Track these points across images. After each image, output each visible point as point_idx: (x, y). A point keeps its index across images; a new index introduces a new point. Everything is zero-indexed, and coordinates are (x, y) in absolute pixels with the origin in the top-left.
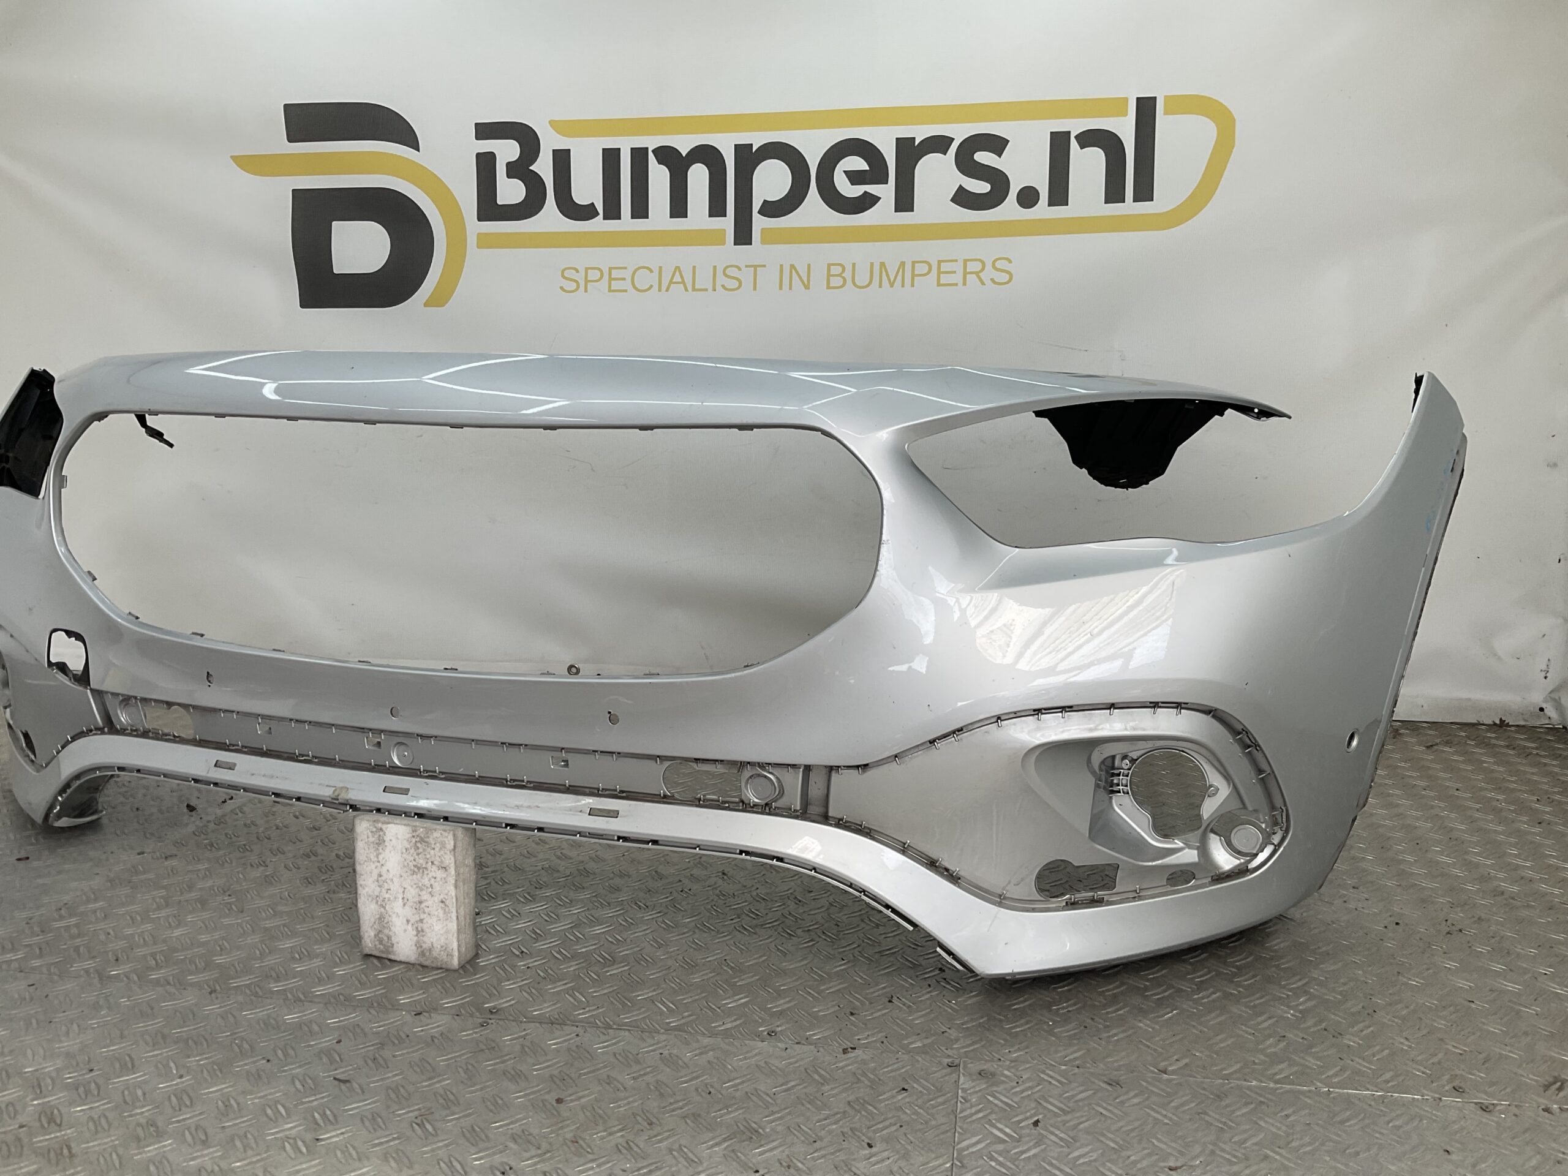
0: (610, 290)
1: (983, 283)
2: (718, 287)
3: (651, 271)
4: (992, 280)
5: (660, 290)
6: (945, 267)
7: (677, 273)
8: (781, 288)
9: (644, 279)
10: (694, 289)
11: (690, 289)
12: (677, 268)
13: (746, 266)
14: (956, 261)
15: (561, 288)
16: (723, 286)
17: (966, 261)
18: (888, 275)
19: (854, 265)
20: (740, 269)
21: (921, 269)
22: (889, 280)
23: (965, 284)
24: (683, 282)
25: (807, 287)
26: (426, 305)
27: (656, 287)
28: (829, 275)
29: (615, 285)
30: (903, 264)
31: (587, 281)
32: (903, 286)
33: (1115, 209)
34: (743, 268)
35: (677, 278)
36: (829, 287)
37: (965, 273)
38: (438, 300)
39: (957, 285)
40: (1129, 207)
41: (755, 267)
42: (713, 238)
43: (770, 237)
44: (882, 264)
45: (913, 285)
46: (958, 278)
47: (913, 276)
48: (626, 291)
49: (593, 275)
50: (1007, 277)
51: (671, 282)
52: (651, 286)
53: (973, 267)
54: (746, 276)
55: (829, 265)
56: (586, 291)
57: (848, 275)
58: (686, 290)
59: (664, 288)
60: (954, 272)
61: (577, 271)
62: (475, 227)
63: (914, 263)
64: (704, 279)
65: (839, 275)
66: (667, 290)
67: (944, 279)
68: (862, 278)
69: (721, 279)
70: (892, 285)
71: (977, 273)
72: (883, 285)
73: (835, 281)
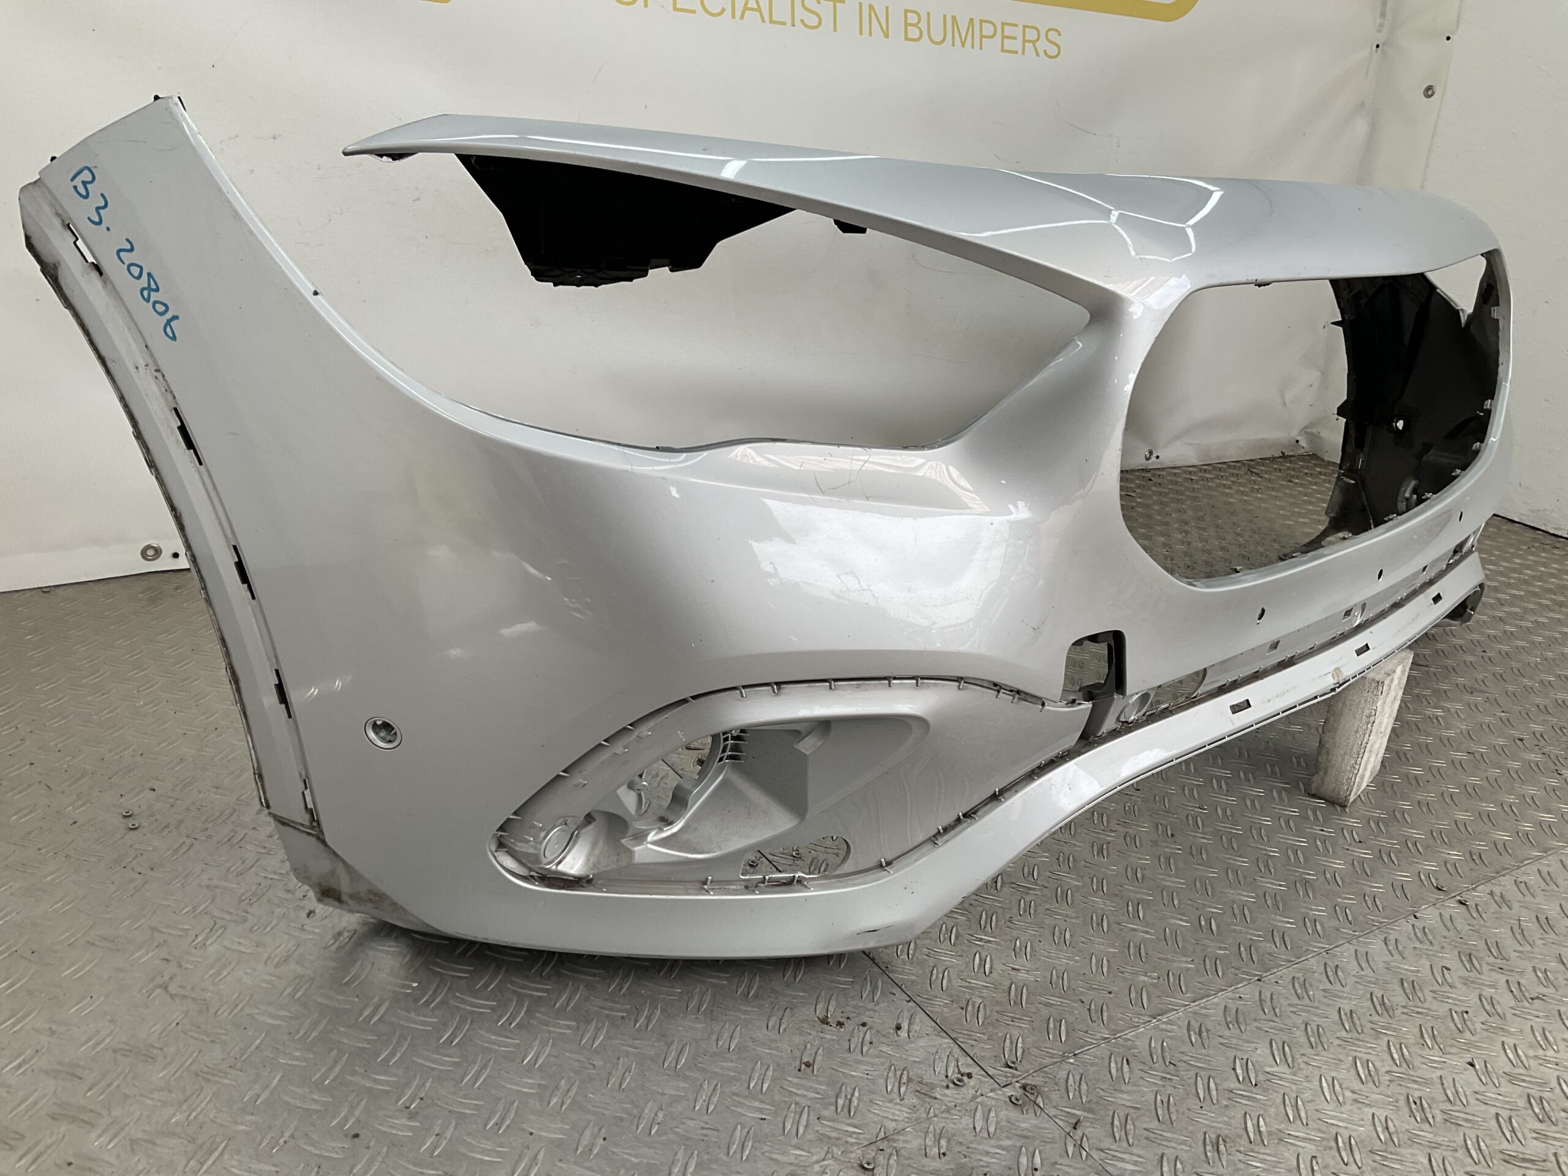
0: (676, 9)
1: (1038, 55)
2: (797, 22)
4: (1045, 52)
5: (734, 17)
6: (1008, 31)
8: (861, 33)
10: (772, 21)
11: (767, 18)
14: (1016, 25)
16: (802, 21)
17: (1024, 27)
18: (959, 32)
19: (929, 16)
21: (988, 29)
22: (961, 38)
23: (1023, 53)
24: (759, 10)
25: (887, 36)
27: (728, 12)
28: (907, 24)
30: (972, 20)
32: (973, 47)
35: (752, 3)
36: (907, 38)
37: (1025, 41)
44: (954, 18)
45: (981, 48)
46: (1017, 45)
47: (982, 37)
48: (694, 12)
50: (1057, 50)
52: (723, 10)
53: (1030, 34)
54: (827, 11)
55: (906, 11)
56: (646, 5)
57: (923, 25)
58: (763, 21)
59: (738, 14)
60: (1015, 38)
63: (982, 21)
65: (916, 25)
66: (742, 17)
67: (1007, 45)
68: (937, 32)
69: (800, 12)
70: (963, 46)
71: (1034, 42)
72: (956, 43)
73: (913, 33)
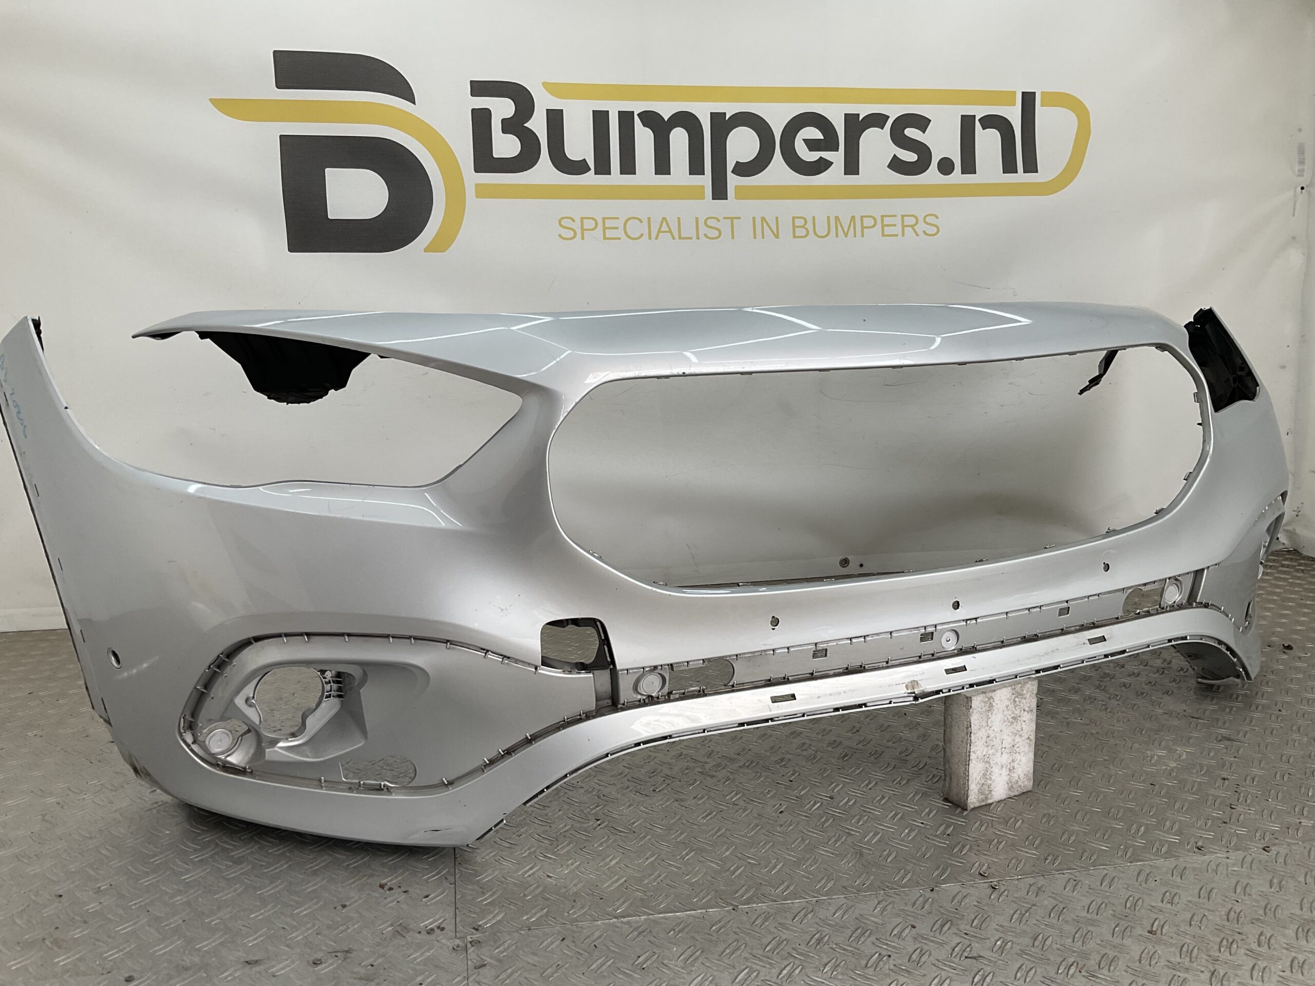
0: (605, 238)
1: (917, 235)
2: (701, 236)
3: (641, 222)
4: (924, 232)
5: (650, 238)
6: (887, 221)
7: (664, 224)
8: (755, 237)
9: (635, 229)
10: (680, 238)
11: (676, 236)
12: (664, 219)
13: (725, 218)
14: (895, 216)
15: (560, 236)
16: (705, 235)
17: (903, 216)
18: (842, 227)
19: (814, 218)
20: (719, 221)
21: (868, 222)
22: (843, 230)
23: (903, 235)
24: (670, 231)
25: (777, 236)
26: (425, 251)
27: (646, 236)
28: (794, 227)
29: (609, 233)
30: (853, 218)
31: (583, 230)
32: (855, 236)
33: (1010, 178)
34: (721, 219)
35: (665, 228)
36: (795, 237)
37: (903, 226)
38: (440, 245)
39: (897, 235)
40: (1020, 176)
41: (732, 219)
42: (694, 193)
43: (743, 193)
44: (837, 218)
45: (863, 236)
46: (898, 230)
47: (863, 227)
48: (619, 239)
49: (589, 224)
50: (935, 230)
51: (659, 231)
52: (642, 235)
53: (910, 221)
54: (725, 226)
55: (794, 218)
56: (583, 238)
57: (809, 226)
58: (674, 238)
59: (653, 235)
60: (895, 225)
61: (574, 221)
62: (472, 178)
63: (862, 217)
64: (688, 230)
65: (803, 227)
66: (657, 238)
67: (887, 230)
68: (822, 231)
69: (703, 229)
70: (846, 235)
71: (912, 226)
72: (839, 235)
73: (799, 232)
